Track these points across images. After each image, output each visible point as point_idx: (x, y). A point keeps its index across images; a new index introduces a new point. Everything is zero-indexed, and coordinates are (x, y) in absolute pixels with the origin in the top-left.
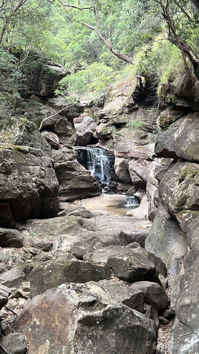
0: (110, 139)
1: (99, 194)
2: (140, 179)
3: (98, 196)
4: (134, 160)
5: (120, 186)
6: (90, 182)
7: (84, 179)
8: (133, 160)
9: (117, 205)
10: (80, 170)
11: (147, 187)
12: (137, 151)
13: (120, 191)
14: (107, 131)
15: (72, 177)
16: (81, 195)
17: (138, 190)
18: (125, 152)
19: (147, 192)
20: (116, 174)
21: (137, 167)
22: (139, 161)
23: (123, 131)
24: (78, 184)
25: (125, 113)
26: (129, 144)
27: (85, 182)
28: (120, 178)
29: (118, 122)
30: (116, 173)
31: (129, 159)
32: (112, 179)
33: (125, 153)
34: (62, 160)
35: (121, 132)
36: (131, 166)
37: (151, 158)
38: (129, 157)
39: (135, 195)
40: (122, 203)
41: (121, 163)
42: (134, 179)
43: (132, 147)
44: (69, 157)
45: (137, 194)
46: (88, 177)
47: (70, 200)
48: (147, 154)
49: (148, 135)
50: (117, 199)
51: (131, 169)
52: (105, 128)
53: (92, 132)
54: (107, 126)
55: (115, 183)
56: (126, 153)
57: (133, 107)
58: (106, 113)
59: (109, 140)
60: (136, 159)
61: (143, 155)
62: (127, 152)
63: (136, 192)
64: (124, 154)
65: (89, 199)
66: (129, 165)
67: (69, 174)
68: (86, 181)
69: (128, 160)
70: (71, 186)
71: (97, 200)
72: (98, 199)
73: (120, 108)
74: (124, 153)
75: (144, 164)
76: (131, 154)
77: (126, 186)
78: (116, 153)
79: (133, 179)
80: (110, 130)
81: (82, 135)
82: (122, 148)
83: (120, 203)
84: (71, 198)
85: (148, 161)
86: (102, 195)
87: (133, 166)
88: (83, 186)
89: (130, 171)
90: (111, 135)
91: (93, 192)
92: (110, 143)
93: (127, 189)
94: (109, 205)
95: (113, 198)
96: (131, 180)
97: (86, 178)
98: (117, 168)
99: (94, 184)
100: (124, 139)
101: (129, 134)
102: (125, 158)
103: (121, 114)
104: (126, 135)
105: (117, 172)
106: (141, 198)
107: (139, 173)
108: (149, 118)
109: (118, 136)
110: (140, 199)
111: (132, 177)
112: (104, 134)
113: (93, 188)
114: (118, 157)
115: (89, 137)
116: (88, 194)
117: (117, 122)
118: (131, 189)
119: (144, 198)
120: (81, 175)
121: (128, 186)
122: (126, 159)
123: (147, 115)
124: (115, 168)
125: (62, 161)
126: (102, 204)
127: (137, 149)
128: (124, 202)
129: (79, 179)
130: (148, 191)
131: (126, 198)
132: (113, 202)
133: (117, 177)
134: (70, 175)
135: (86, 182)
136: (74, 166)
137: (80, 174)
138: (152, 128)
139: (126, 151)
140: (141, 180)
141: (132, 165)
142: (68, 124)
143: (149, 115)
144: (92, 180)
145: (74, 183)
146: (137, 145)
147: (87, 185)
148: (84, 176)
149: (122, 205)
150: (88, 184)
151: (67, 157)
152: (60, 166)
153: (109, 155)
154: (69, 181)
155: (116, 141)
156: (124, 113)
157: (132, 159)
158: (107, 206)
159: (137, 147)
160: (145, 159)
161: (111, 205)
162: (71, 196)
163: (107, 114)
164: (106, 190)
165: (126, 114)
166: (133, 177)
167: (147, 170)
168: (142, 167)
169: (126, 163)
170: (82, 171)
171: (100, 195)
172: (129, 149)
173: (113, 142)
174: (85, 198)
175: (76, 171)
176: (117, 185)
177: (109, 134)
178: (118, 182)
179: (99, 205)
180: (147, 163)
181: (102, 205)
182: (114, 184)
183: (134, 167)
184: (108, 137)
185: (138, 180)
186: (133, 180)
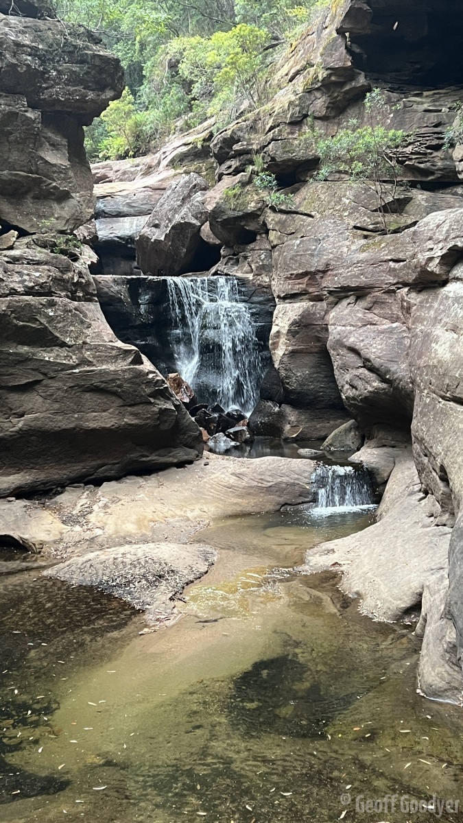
0: (258, 237)
1: (186, 457)
2: (377, 384)
3: (181, 465)
4: (352, 299)
5: (293, 422)
6: (138, 400)
7: (103, 386)
8: (345, 302)
9: (270, 507)
10: (84, 343)
11: (414, 422)
12: (363, 256)
13: (295, 440)
14: (243, 204)
15: (41, 377)
16: (94, 463)
17: (370, 438)
18: (313, 270)
19: (416, 446)
20: (277, 371)
21: (365, 328)
22: (375, 303)
23: (312, 194)
24: (74, 412)
25: (316, 118)
26: (328, 236)
27: (114, 398)
28: (293, 385)
29: (285, 157)
30: (276, 366)
31: (331, 299)
32: (265, 395)
33: (311, 275)
35: (298, 200)
36: (340, 329)
37: (437, 270)
38: (330, 292)
39: (356, 457)
40: (295, 497)
41: (294, 323)
42: (353, 387)
43: (340, 247)
44: (26, 277)
45: (368, 455)
46: (127, 376)
47: (41, 487)
48: (414, 256)
49: (411, 199)
50: (272, 481)
51: (340, 344)
52: (237, 191)
53: (194, 221)
54: (244, 184)
55: (277, 409)
56: (317, 277)
57: (347, 88)
58: (240, 129)
59: (254, 240)
60: (360, 293)
61: (394, 270)
62: (320, 268)
63: (362, 445)
65: (140, 480)
66: (330, 328)
67: (24, 360)
68: (114, 394)
69: (324, 304)
70: (36, 419)
71: (176, 486)
72: (179, 481)
73: (293, 98)
74: (306, 279)
75: (396, 310)
76: (336, 275)
77: (320, 418)
78: (278, 286)
79: (347, 386)
80: (256, 198)
81: (162, 238)
82: (298, 258)
83: (282, 500)
84: (42, 476)
85: (419, 292)
86: (203, 461)
87: (348, 328)
88: (103, 417)
89: (332, 352)
90: (262, 218)
91: (156, 450)
92: (257, 253)
93: (323, 434)
94: (229, 511)
95: (250, 476)
96: (338, 391)
97: (113, 380)
98: (280, 344)
99: (156, 409)
100: (309, 225)
101: (329, 202)
102: (311, 300)
103: (296, 123)
104: (321, 205)
105: (281, 362)
106: (386, 475)
107: (372, 357)
108: (415, 126)
109: (286, 220)
110: (379, 480)
111: (343, 378)
112: (231, 214)
113: (157, 427)
114: (284, 298)
115: (187, 242)
116: (134, 456)
117: (281, 156)
118: (340, 432)
119: (399, 475)
120: (90, 363)
121: (328, 419)
122: (319, 304)
123: (407, 116)
124: (273, 344)
126: (197, 507)
127: (362, 249)
128: (304, 493)
129: (79, 386)
130: (421, 441)
131: (313, 477)
132: (249, 494)
133: (283, 383)
134: (31, 365)
135: (119, 402)
136: (51, 319)
137: (84, 362)
138: (428, 164)
139: (316, 264)
140: (384, 386)
141: (344, 322)
143: (416, 111)
144: (148, 391)
145: (56, 406)
146: (366, 237)
147: (122, 415)
148: (105, 372)
149: (295, 508)
150: (129, 409)
151: (16, 278)
153: (255, 299)
154: (25, 397)
155: (279, 238)
156: (309, 119)
157: (340, 299)
158: (220, 511)
159: (363, 242)
160: (405, 284)
161: (239, 509)
162: (41, 469)
163: (242, 134)
164: (233, 440)
165: (318, 123)
166: (348, 377)
167: (415, 336)
168: (387, 324)
169: (317, 320)
170: (96, 348)
171: (191, 462)
172: (331, 256)
173: (268, 247)
174: (117, 478)
175: (63, 345)
176: (281, 415)
177: (254, 216)
178: (288, 403)
179: (178, 512)
180: (412, 301)
182: (271, 414)
183: (350, 333)
184: (251, 227)
185: (370, 389)
186: (347, 392)
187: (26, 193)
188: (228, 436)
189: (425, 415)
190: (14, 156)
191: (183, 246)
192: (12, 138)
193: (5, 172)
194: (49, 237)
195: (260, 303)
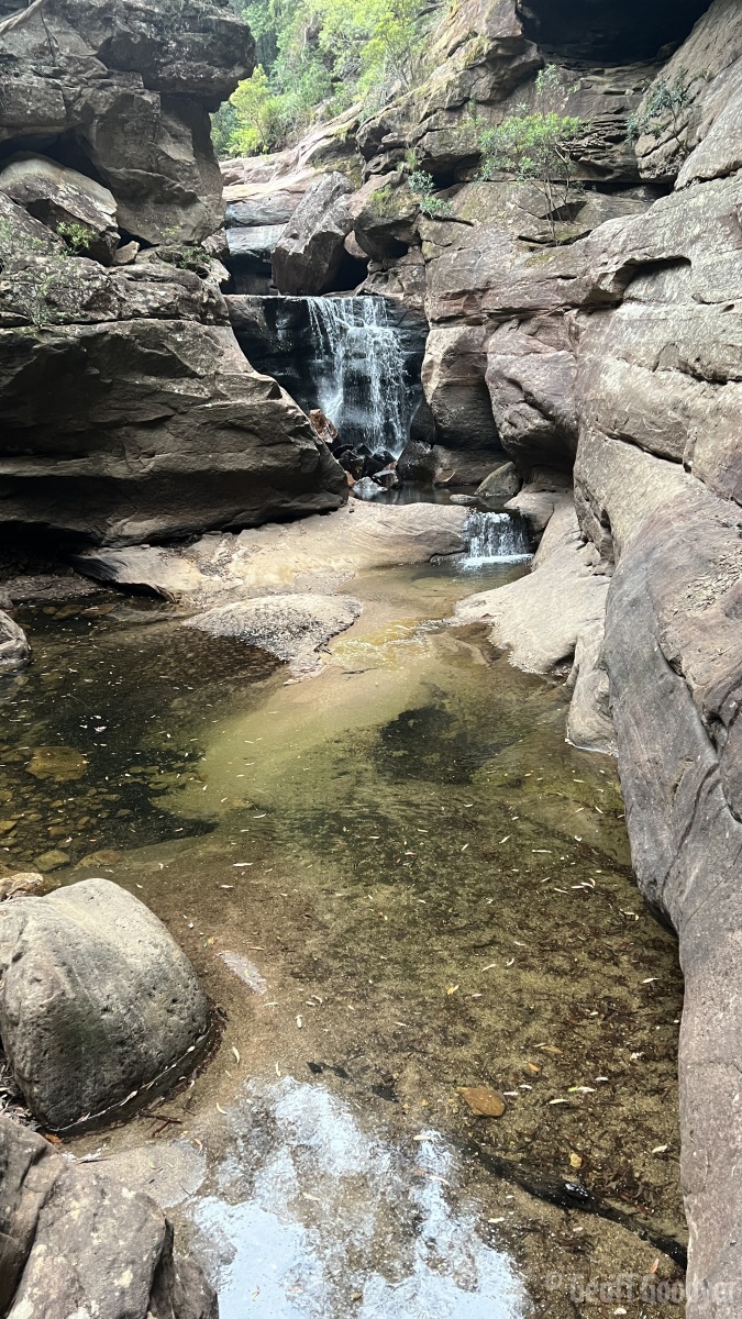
0: (410, 250)
1: (329, 504)
2: (538, 421)
3: (325, 511)
4: (514, 323)
5: (446, 464)
6: (277, 439)
7: (239, 422)
8: (506, 327)
9: (419, 558)
10: (217, 373)
11: (577, 463)
12: (528, 272)
13: (447, 485)
14: (393, 209)
15: (170, 412)
16: (231, 509)
17: (529, 482)
18: (471, 288)
19: (578, 490)
20: (429, 407)
21: (528, 357)
22: (540, 327)
23: (472, 198)
24: (208, 451)
25: (478, 102)
26: (489, 248)
27: (251, 437)
28: (447, 423)
29: (442, 151)
30: (429, 401)
31: (491, 323)
32: (416, 434)
33: (469, 295)
34: (104, 310)
35: (456, 205)
36: (499, 357)
37: (610, 289)
38: (490, 315)
39: (512, 504)
40: (446, 547)
41: (449, 351)
42: (512, 424)
43: (503, 261)
44: (150, 297)
45: (525, 501)
46: (265, 411)
47: (177, 534)
48: (585, 272)
49: (585, 203)
50: (421, 530)
51: (499, 375)
52: (386, 194)
53: (337, 231)
54: (394, 185)
55: (428, 450)
56: (477, 297)
57: (516, 63)
58: (391, 117)
59: (406, 253)
60: (523, 315)
61: (563, 288)
62: (480, 286)
63: (519, 490)
64: (469, 304)
65: (281, 528)
66: (490, 357)
67: (153, 393)
68: (251, 431)
69: (483, 328)
70: (168, 459)
71: (319, 535)
72: (322, 529)
73: (452, 76)
74: (464, 298)
75: (563, 336)
76: (497, 295)
77: (475, 460)
78: (432, 308)
79: (506, 424)
80: (408, 202)
81: (302, 251)
82: (455, 274)
83: (432, 550)
84: (177, 523)
85: (590, 314)
86: (348, 508)
87: (509, 357)
88: (239, 458)
89: (490, 385)
90: (414, 226)
91: (297, 494)
92: (408, 270)
93: (478, 478)
94: (377, 561)
95: (398, 524)
96: (495, 429)
97: (250, 416)
98: (433, 376)
99: (297, 450)
100: (468, 235)
101: (492, 207)
102: (469, 324)
103: (455, 109)
104: (482, 210)
105: (434, 397)
106: (543, 522)
107: (535, 390)
108: (593, 112)
109: (441, 229)
110: (536, 528)
111: (502, 415)
112: (379, 221)
113: (298, 469)
114: (439, 322)
115: (330, 256)
116: (274, 501)
117: (437, 151)
118: (496, 475)
119: (558, 523)
120: (223, 397)
121: (484, 462)
122: (477, 328)
123: (585, 99)
124: (426, 375)
125: (101, 316)
126: (343, 556)
127: (527, 264)
128: (455, 542)
129: (211, 422)
130: (583, 484)
131: (466, 525)
132: (398, 543)
133: (436, 421)
134: (160, 399)
135: (256, 441)
136: (179, 346)
137: (217, 395)
138: (607, 160)
139: (475, 282)
140: (547, 423)
141: (504, 350)
142: (169, 129)
143: (596, 94)
144: (288, 429)
145: (189, 445)
146: (532, 249)
147: (260, 455)
148: (241, 407)
149: (446, 558)
150: (268, 449)
151: (140, 298)
152: (84, 340)
153: (406, 323)
154: (155, 435)
155: (434, 251)
156: (471, 104)
157: (502, 323)
158: (366, 562)
159: (529, 255)
160: (574, 306)
161: (386, 559)
162: (176, 515)
163: (392, 123)
164: (380, 485)
165: (481, 109)
166: (507, 414)
167: (583, 366)
168: (551, 353)
169: (474, 348)
170: (230, 379)
171: (335, 509)
172: (492, 271)
173: (422, 261)
174: (257, 526)
175: (194, 375)
176: (433, 458)
177: (405, 224)
178: (440, 444)
179: (322, 563)
180: (581, 325)
181: (338, 563)
182: (422, 456)
183: (511, 362)
184: (403, 237)
185: (531, 427)
186: (506, 431)
187: (146, 196)
188: (375, 481)
189: (589, 455)
190: (132, 150)
191: (326, 260)
192: (128, 127)
193: (121, 170)
194: (174, 249)
195: (411, 328)
